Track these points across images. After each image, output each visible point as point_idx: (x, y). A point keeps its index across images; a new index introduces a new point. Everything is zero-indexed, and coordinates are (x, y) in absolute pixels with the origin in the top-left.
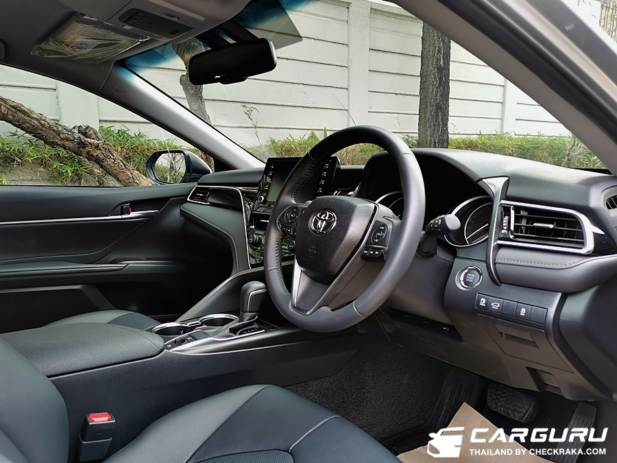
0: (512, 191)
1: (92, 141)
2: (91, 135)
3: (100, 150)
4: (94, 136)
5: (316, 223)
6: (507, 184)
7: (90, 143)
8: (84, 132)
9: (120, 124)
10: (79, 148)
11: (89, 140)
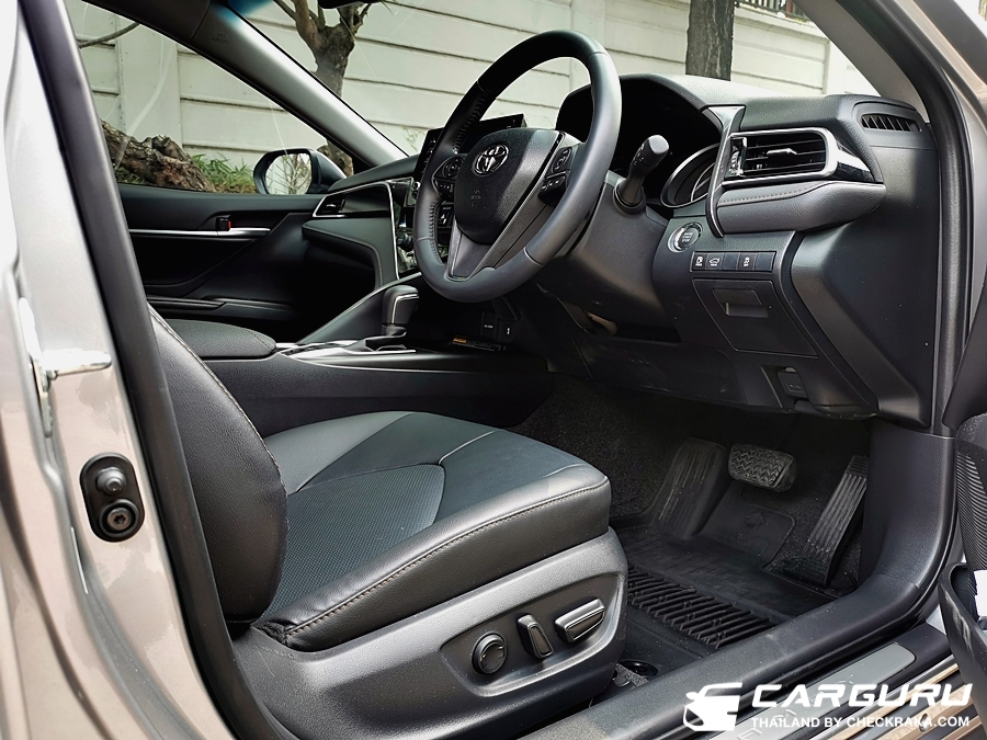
0: (746, 122)
1: (173, 160)
2: (171, 151)
3: (184, 175)
4: (175, 153)
5: (482, 163)
6: (741, 115)
7: (169, 164)
8: (162, 146)
9: (214, 151)
10: (152, 171)
11: (168, 159)
